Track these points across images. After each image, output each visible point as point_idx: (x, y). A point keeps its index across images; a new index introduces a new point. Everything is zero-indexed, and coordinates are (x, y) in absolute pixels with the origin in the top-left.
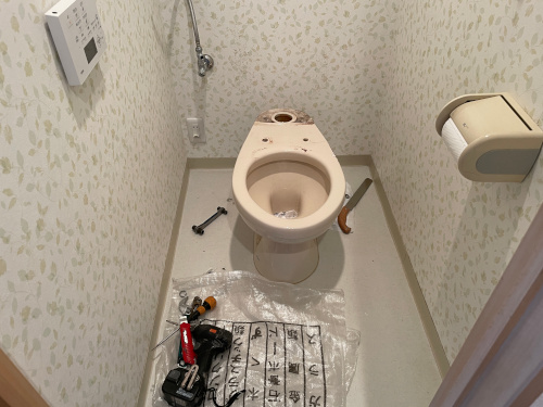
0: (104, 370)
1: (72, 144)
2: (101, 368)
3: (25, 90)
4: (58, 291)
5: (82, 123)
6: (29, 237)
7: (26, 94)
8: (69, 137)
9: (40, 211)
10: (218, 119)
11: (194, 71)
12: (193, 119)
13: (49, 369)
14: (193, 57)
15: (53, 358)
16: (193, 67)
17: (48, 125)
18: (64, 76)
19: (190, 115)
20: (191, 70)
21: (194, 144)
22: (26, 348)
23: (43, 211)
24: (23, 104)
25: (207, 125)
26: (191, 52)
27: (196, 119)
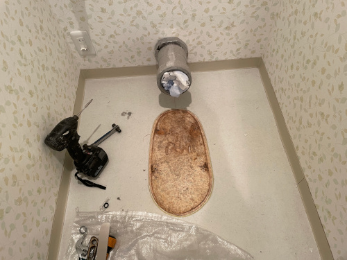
10: (103, 30)
12: (76, 32)
19: (73, 28)
21: (84, 56)
25: (93, 36)
27: (79, 32)
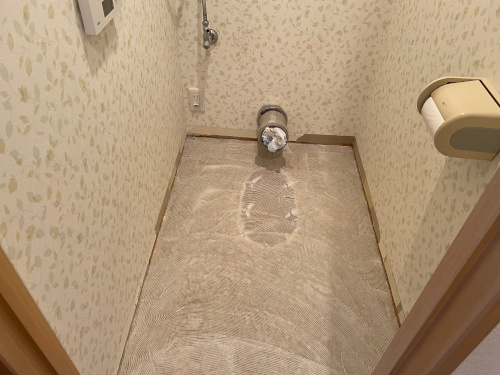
0: (96, 299)
1: (84, 88)
2: (93, 296)
3: (46, 31)
4: (61, 218)
5: (94, 72)
6: (39, 164)
7: (47, 34)
8: (82, 81)
9: (51, 142)
10: (217, 91)
11: (199, 44)
12: (194, 89)
13: (47, 286)
14: (199, 31)
15: (51, 277)
16: (198, 39)
17: (64, 68)
18: (82, 25)
19: (192, 85)
20: (196, 43)
21: (193, 112)
22: (28, 262)
23: (54, 144)
24: (43, 43)
25: (207, 95)
26: (198, 25)
27: (196, 89)
